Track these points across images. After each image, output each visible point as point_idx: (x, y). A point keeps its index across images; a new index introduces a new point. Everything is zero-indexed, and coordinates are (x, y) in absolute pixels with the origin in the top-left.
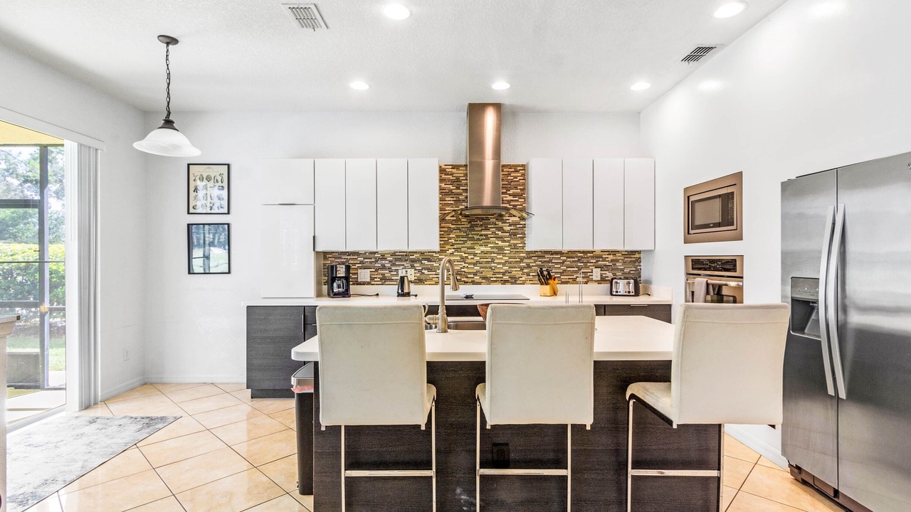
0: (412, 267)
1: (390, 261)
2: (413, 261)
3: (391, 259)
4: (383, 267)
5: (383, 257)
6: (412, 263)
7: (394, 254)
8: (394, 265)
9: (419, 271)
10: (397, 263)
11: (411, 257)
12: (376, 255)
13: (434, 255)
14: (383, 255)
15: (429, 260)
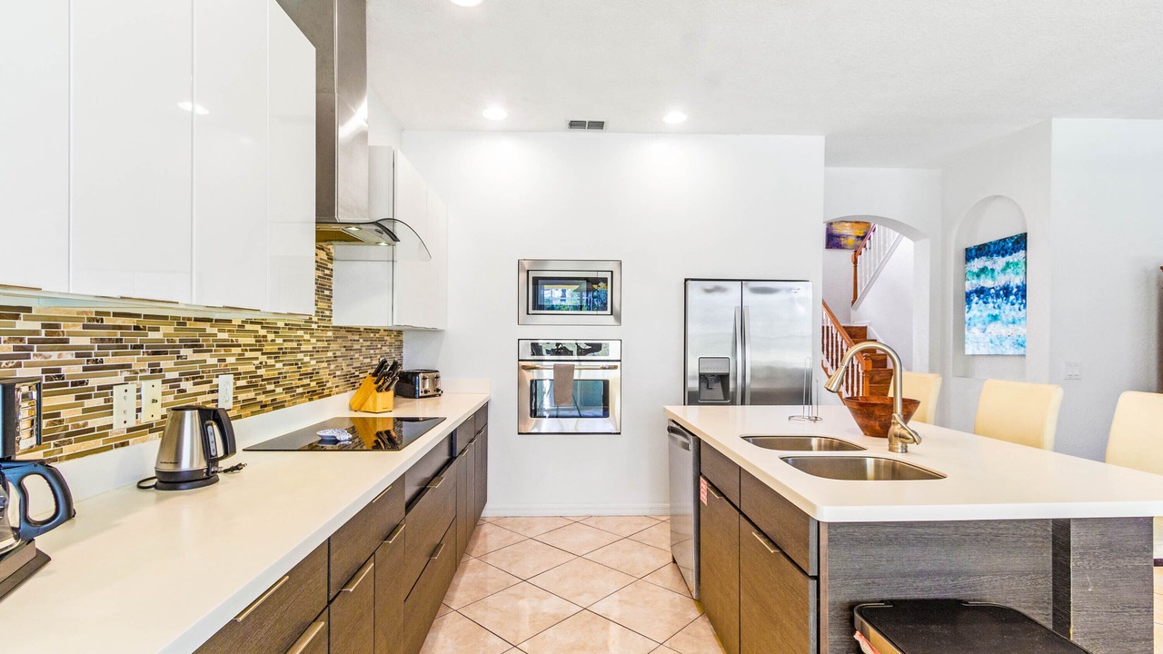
0: (156, 370)
1: (82, 353)
2: (158, 351)
3: (85, 341)
4: (54, 379)
5: (53, 335)
6: (154, 359)
7: (95, 322)
8: (97, 367)
9: (174, 383)
10: (109, 360)
11: (152, 335)
12: (21, 325)
13: (209, 330)
14: (51, 326)
15: (196, 346)
